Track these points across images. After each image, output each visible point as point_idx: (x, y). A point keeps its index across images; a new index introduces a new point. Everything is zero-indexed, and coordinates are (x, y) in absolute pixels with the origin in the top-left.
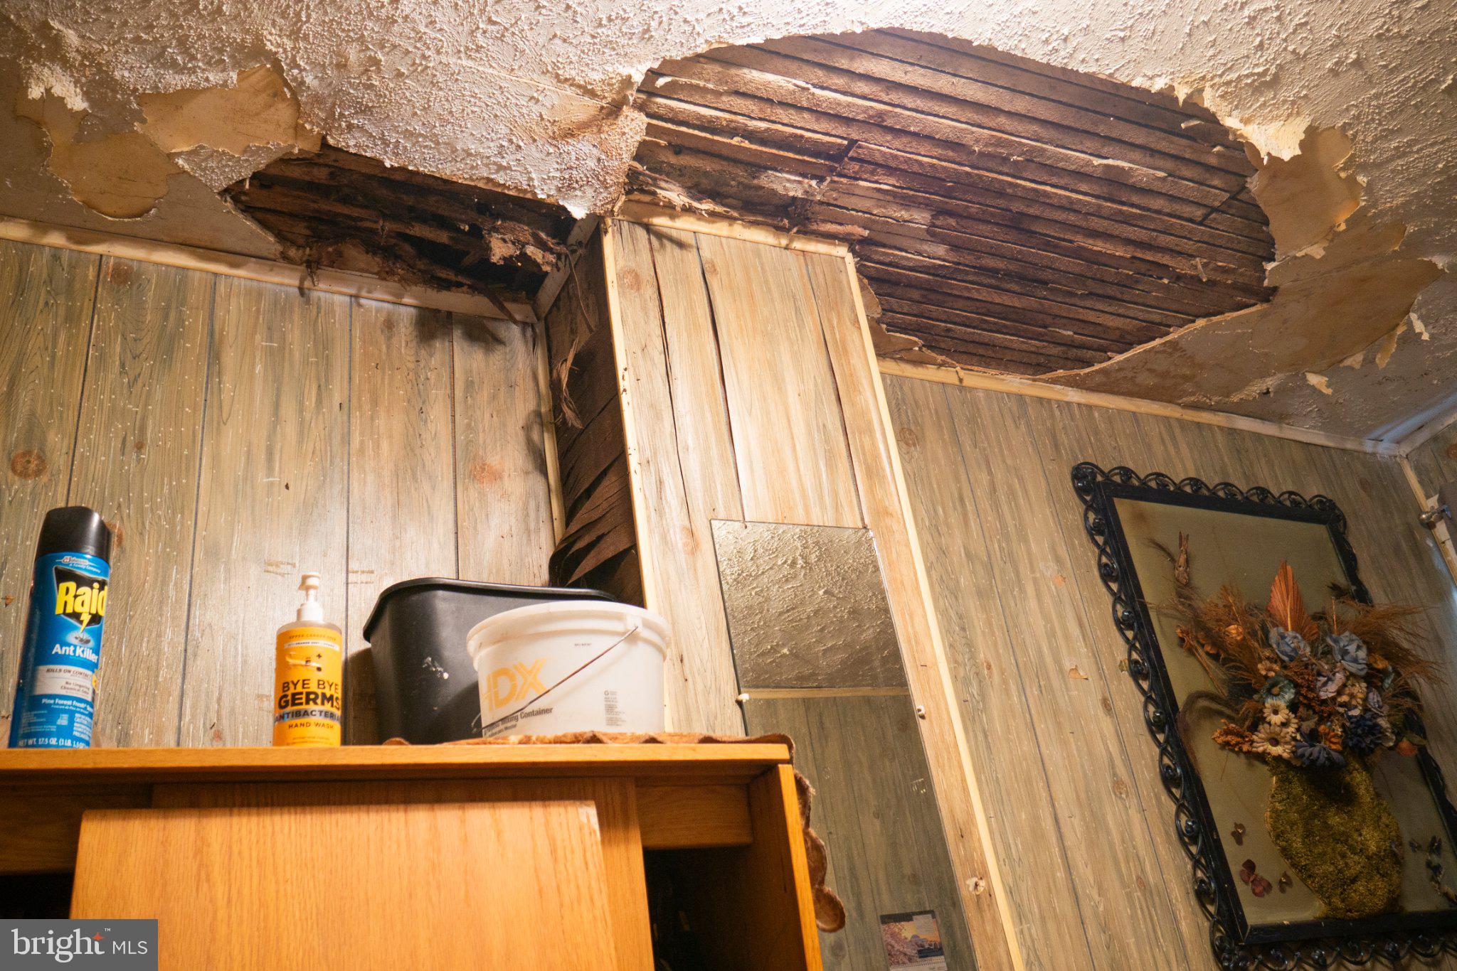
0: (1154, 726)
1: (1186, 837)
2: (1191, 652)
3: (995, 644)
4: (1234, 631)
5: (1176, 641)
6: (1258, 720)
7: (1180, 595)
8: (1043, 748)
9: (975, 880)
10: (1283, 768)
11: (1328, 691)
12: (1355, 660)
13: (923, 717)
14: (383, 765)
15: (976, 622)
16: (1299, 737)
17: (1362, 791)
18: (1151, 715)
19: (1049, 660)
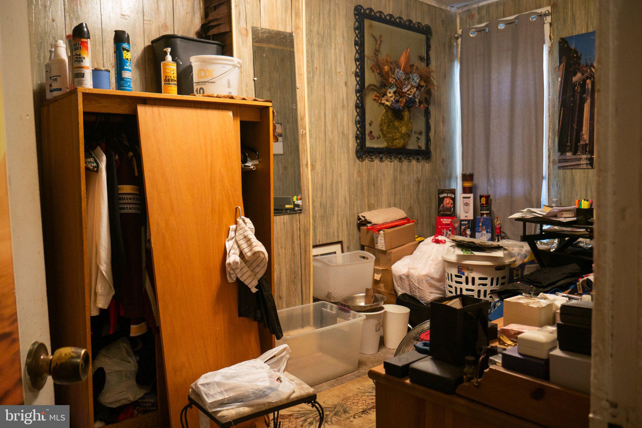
0: (357, 91)
1: (357, 122)
2: (373, 71)
3: (320, 62)
4: (386, 68)
5: (370, 68)
6: (385, 94)
7: (375, 54)
8: (326, 94)
9: (303, 130)
10: (387, 108)
11: (405, 90)
12: (415, 82)
13: (298, 88)
14: (193, 100)
15: (316, 54)
16: (394, 101)
17: (406, 117)
18: (357, 88)
19: (333, 69)
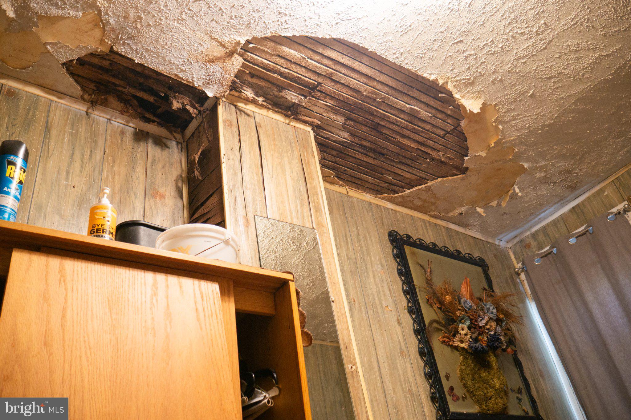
0: (417, 332)
1: (428, 376)
2: (431, 306)
3: (357, 293)
4: (448, 298)
5: (426, 301)
6: (456, 332)
7: (428, 283)
8: (374, 335)
9: (351, 365)
10: (465, 353)
11: (482, 323)
12: (492, 313)
13: (333, 302)
15: (350, 283)
16: (471, 340)
17: (494, 364)
18: (416, 328)
19: (377, 302)
